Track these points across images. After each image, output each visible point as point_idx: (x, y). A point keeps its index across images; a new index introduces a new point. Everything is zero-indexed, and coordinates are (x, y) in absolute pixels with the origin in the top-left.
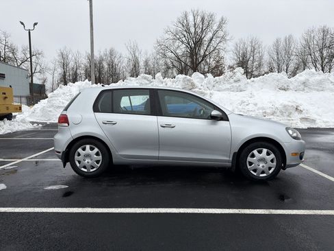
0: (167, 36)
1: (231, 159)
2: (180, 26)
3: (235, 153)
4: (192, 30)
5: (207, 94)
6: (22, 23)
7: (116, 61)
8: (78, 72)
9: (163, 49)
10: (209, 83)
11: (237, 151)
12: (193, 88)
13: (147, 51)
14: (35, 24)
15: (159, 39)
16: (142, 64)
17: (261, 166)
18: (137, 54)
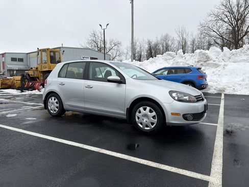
0: (210, 18)
1: (125, 113)
2: (224, 8)
3: (127, 109)
4: (235, 10)
5: (220, 65)
6: (101, 25)
7: (170, 43)
8: (143, 54)
9: (205, 30)
10: (225, 55)
11: (129, 107)
12: (208, 61)
13: (193, 33)
14: (108, 25)
15: (202, 22)
16: (189, 43)
17: (145, 120)
18: (184, 36)
